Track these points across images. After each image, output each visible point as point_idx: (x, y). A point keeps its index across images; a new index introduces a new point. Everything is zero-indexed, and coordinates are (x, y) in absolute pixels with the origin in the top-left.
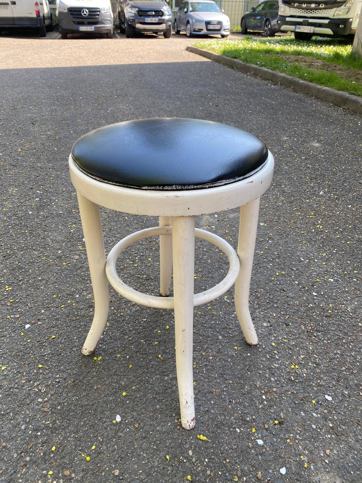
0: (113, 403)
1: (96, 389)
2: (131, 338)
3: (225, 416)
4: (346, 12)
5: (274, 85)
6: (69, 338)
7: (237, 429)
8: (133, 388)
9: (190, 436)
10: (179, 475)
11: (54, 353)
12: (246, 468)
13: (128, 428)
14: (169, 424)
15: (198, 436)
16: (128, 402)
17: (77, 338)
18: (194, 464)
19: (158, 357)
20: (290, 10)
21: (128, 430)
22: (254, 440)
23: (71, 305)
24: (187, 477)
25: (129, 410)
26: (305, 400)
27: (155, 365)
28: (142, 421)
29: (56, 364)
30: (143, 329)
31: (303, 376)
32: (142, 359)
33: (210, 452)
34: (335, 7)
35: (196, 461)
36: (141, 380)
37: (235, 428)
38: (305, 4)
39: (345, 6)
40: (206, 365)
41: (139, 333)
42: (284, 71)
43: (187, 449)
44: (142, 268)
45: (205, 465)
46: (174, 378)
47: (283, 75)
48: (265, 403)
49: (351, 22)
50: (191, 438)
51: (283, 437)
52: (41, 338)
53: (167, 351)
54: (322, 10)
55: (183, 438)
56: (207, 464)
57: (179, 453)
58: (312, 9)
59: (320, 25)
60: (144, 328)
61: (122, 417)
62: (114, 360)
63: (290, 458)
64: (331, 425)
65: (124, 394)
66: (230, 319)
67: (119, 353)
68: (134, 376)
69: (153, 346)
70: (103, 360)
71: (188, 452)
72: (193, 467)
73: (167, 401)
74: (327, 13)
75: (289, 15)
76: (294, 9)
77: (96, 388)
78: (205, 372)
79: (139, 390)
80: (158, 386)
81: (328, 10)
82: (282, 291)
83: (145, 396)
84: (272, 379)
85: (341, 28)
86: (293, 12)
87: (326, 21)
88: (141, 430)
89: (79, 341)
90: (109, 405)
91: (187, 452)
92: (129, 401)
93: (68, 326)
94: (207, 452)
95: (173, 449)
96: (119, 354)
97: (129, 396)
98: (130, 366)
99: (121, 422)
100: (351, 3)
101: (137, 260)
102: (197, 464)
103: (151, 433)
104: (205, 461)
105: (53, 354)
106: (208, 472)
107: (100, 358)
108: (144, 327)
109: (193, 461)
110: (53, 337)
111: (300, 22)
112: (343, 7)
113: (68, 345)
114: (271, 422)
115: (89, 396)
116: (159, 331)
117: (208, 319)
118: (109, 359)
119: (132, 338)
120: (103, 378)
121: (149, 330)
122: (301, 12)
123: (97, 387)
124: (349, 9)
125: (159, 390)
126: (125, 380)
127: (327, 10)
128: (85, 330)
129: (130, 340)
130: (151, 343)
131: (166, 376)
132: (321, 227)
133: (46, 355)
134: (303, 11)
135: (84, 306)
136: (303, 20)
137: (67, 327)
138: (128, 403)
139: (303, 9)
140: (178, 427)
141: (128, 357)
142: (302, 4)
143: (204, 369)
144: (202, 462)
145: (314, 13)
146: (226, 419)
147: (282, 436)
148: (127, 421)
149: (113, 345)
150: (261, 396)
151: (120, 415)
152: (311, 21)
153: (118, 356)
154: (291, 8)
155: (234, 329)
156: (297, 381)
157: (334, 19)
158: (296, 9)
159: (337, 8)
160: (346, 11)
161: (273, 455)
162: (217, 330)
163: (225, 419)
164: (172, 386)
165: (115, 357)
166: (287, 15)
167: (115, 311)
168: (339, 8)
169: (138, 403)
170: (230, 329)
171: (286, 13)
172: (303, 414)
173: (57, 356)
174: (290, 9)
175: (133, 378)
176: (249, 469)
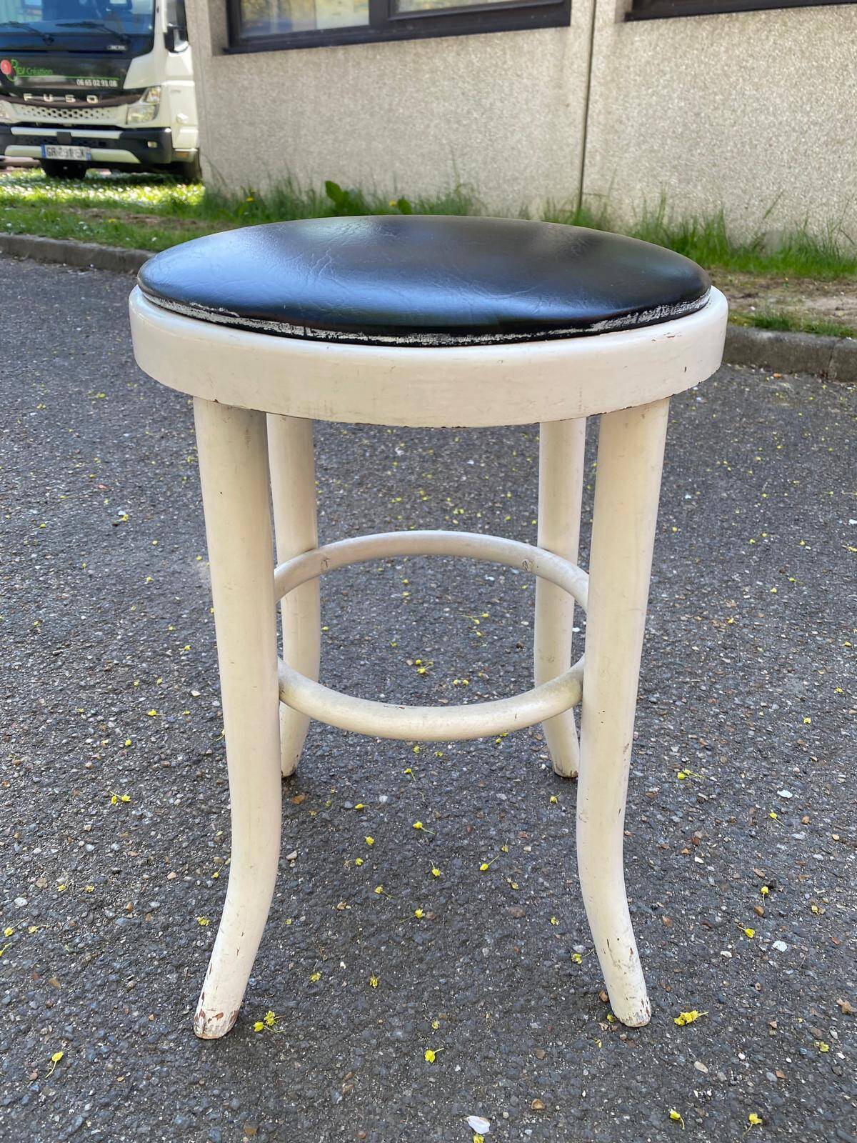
0: (426, 1100)
1: (344, 1099)
2: (303, 918)
3: (676, 944)
4: (150, 114)
5: (82, 271)
6: (113, 1028)
7: (723, 953)
8: (436, 1024)
9: (663, 1036)
10: (733, 1132)
11: (106, 1100)
12: (813, 1012)
13: (526, 1127)
14: (600, 1045)
15: (678, 1021)
16: (458, 1068)
17: (144, 1010)
18: (731, 1085)
19: (416, 919)
20: (16, 111)
21: (529, 1132)
22: (769, 949)
23: (21, 936)
24: (749, 1121)
25: (479, 1083)
26: (760, 820)
27: (430, 941)
28: (537, 1083)
29: (147, 1125)
30: (311, 878)
31: (712, 783)
32: (383, 948)
33: (730, 1034)
34: (124, 104)
35: (727, 1074)
36: (434, 995)
37: (716, 954)
38: (48, 96)
39: (145, 100)
40: (535, 869)
41: (312, 893)
42: (91, 240)
43: (686, 1065)
44: (154, 743)
45: (750, 1067)
46: (501, 939)
47: (94, 245)
48: (711, 868)
49: (170, 134)
50: (668, 1036)
51: (800, 908)
52: (12, 1088)
53: (423, 891)
54: (95, 110)
55: (654, 1050)
56: (752, 1062)
57: (681, 1087)
58: (70, 108)
59: (103, 144)
60: (312, 876)
61: (484, 1113)
62: (315, 994)
63: (848, 938)
64: (836, 837)
65: (430, 1056)
66: (481, 749)
67: (309, 971)
68: (408, 998)
69: (376, 902)
70: (284, 1016)
71: (696, 1070)
72: (736, 1092)
73: (541, 998)
74: (108, 117)
75: (15, 121)
76: (24, 106)
77: (341, 1098)
78: (546, 884)
79: (454, 1021)
80: (486, 980)
81: (110, 109)
82: (518, 650)
83: (480, 1023)
84: (676, 819)
85: (152, 149)
86: (25, 114)
87: (115, 135)
88: (558, 1107)
89: (157, 1016)
90: (420, 1114)
91: (693, 1071)
92: (460, 1064)
93: (77, 998)
94: (724, 1040)
95: (662, 1091)
96: (312, 974)
97: (443, 1052)
98: (374, 982)
99: (494, 1128)
100: (157, 95)
101: (118, 730)
102: (735, 1079)
103: (584, 1094)
104: (742, 1061)
105: (107, 1105)
106: (771, 1076)
107: (270, 1017)
108: (308, 873)
109: (722, 1079)
110: (57, 1056)
111: (49, 137)
112: (141, 102)
113: (133, 1046)
114: (756, 896)
115: (342, 1133)
116: (359, 861)
117: (439, 773)
118: (298, 1004)
119: (306, 915)
120: (334, 1060)
121: (330, 872)
122: (46, 114)
123: (340, 1093)
124: (157, 107)
125: (497, 986)
126: (396, 1021)
127: (106, 109)
128: (148, 974)
129: (305, 924)
130: (368, 898)
131: (479, 945)
132: (462, 511)
133: (84, 1123)
134: (50, 111)
135: (73, 915)
136: (59, 133)
137: (72, 1003)
138: (462, 1070)
139: (48, 106)
140: (623, 1036)
141: (342, 964)
142: (42, 96)
143: (541, 880)
144: (737, 1067)
145: (78, 116)
146: (684, 947)
147: (797, 908)
148: (506, 1114)
149: (273, 962)
150: (692, 861)
151: (473, 1113)
152: (76, 133)
153: (316, 977)
154: (16, 105)
155: (509, 764)
156: (714, 796)
157: (130, 130)
158: (31, 107)
159: (130, 106)
160: (151, 110)
161: (822, 953)
162: (482, 785)
163: (681, 949)
164: (513, 959)
165: (310, 987)
166: (10, 122)
167: (188, 878)
168: (134, 105)
169: (484, 1053)
170: (501, 769)
171: (7, 116)
172: (783, 847)
173: (126, 1099)
174: (14, 107)
175: (411, 1004)
176: (818, 1009)
